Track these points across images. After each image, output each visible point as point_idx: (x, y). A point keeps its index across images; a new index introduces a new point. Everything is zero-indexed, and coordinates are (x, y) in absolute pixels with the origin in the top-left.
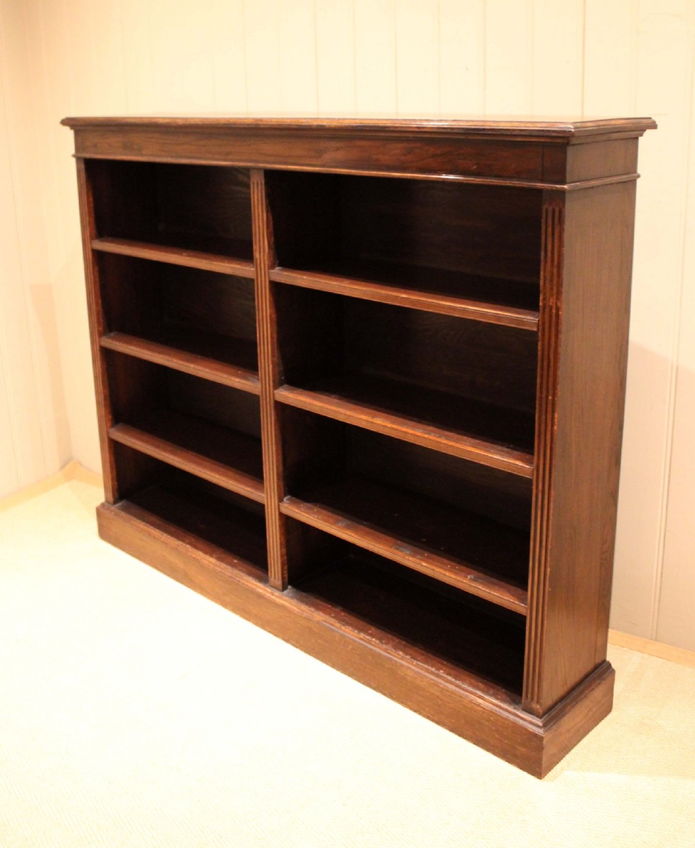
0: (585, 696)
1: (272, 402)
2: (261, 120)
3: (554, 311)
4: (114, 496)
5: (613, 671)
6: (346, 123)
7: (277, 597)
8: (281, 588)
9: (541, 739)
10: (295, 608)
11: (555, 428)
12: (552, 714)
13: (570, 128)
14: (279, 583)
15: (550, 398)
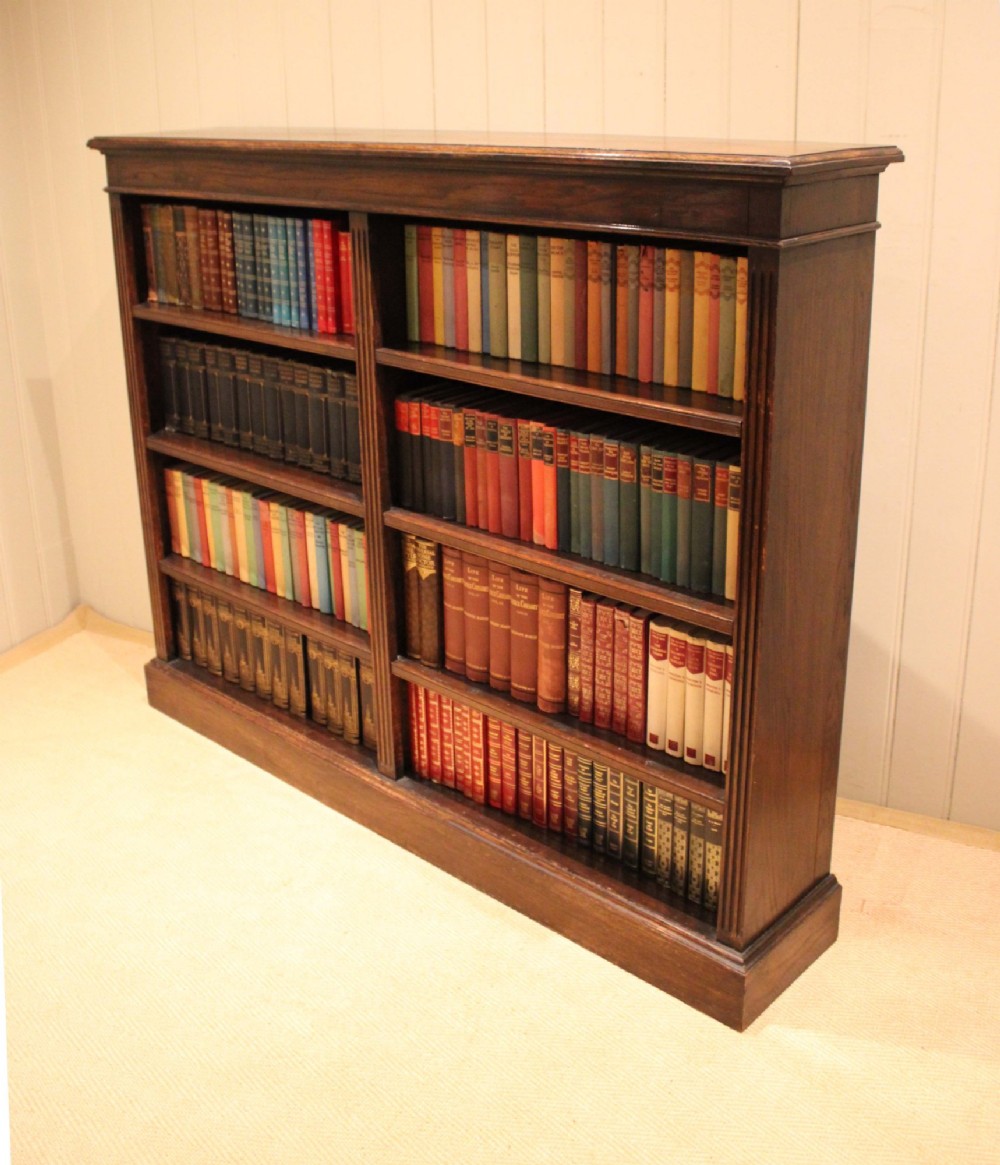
0: (802, 922)
1: (381, 528)
2: (363, 145)
3: (762, 411)
4: (168, 649)
5: (840, 888)
6: (480, 151)
7: (389, 787)
8: (394, 776)
9: (741, 979)
10: (412, 803)
11: (763, 568)
12: (757, 947)
13: (786, 164)
14: (391, 769)
15: (756, 527)
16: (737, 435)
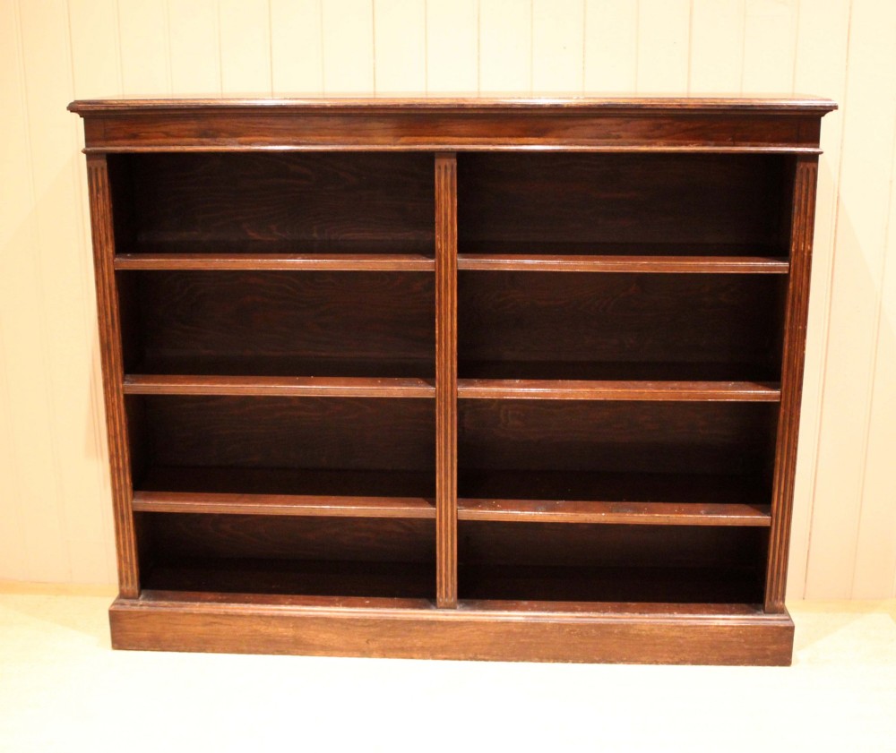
1: (455, 400)
4: (138, 586)
7: (455, 615)
8: (455, 605)
16: (786, 272)
